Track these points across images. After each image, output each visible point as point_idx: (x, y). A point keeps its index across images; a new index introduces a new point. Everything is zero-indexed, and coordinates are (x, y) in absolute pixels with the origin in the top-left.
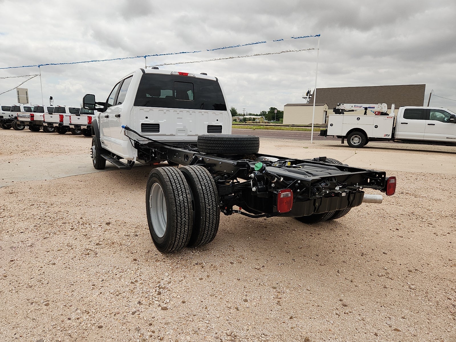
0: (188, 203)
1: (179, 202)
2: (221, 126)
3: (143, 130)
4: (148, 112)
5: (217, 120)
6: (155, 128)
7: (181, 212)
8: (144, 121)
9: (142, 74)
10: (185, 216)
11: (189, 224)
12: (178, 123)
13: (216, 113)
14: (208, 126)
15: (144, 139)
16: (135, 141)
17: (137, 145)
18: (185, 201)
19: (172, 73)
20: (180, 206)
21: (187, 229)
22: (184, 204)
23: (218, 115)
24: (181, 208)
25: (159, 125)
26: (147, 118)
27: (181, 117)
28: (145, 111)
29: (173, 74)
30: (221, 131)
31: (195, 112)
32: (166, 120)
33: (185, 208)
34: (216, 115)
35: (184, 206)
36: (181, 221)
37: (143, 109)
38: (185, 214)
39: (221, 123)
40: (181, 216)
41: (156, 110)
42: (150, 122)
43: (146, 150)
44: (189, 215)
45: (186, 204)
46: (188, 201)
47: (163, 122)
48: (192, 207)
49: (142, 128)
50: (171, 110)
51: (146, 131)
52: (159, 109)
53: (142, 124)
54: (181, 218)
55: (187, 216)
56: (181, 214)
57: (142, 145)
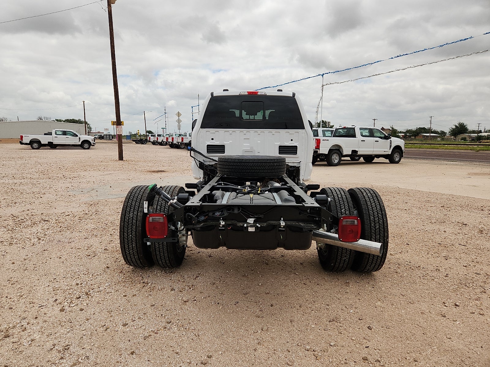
0: (136, 221)
1: (128, 218)
2: (296, 147)
3: (208, 151)
4: (214, 133)
5: (292, 140)
6: (221, 149)
7: (128, 228)
8: (209, 142)
9: (211, 97)
10: (132, 233)
11: (136, 241)
12: (244, 144)
13: (290, 132)
14: (280, 147)
15: (210, 160)
16: (199, 161)
17: (202, 166)
18: (134, 219)
19: (240, 94)
20: (128, 223)
21: (135, 246)
22: (132, 221)
23: (293, 134)
24: (128, 224)
25: (224, 146)
26: (212, 139)
27: (248, 138)
28: (211, 133)
29: (242, 94)
30: (297, 152)
31: (263, 132)
32: (231, 141)
33: (132, 225)
34: (290, 134)
35: (132, 223)
36: (127, 237)
37: (209, 131)
38: (131, 231)
39: (297, 143)
40: (128, 233)
41: (221, 131)
42: (215, 143)
43: (211, 170)
44: (136, 232)
45: (134, 221)
46: (137, 219)
47: (229, 143)
48: (141, 225)
49: (207, 149)
50: (238, 131)
51: (212, 152)
52: (231, 130)
53: (208, 145)
54: (127, 234)
55: (134, 233)
56: (128, 230)
57: (206, 166)
